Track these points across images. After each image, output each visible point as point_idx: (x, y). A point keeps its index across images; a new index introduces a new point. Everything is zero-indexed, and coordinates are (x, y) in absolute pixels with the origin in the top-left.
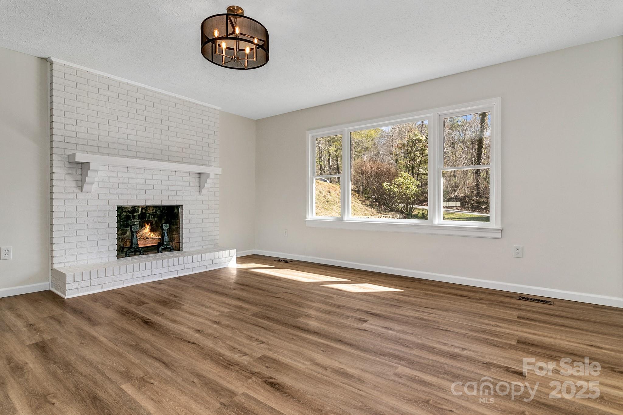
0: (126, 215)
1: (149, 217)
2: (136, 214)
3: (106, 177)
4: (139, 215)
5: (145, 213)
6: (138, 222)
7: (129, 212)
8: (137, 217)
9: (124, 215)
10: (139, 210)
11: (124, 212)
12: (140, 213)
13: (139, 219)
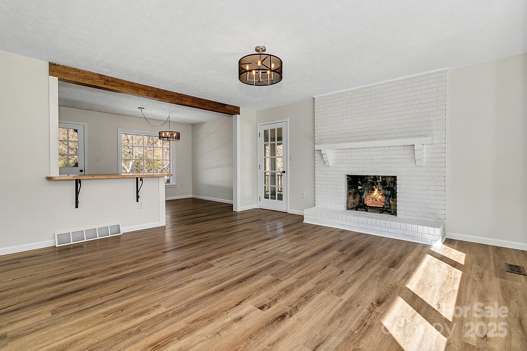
0: (371, 182)
1: (390, 185)
2: (378, 181)
3: (338, 156)
4: (381, 182)
5: (385, 181)
6: (382, 188)
7: (373, 179)
8: (380, 184)
9: (369, 181)
10: (380, 179)
11: (369, 179)
12: (381, 180)
13: (381, 185)
